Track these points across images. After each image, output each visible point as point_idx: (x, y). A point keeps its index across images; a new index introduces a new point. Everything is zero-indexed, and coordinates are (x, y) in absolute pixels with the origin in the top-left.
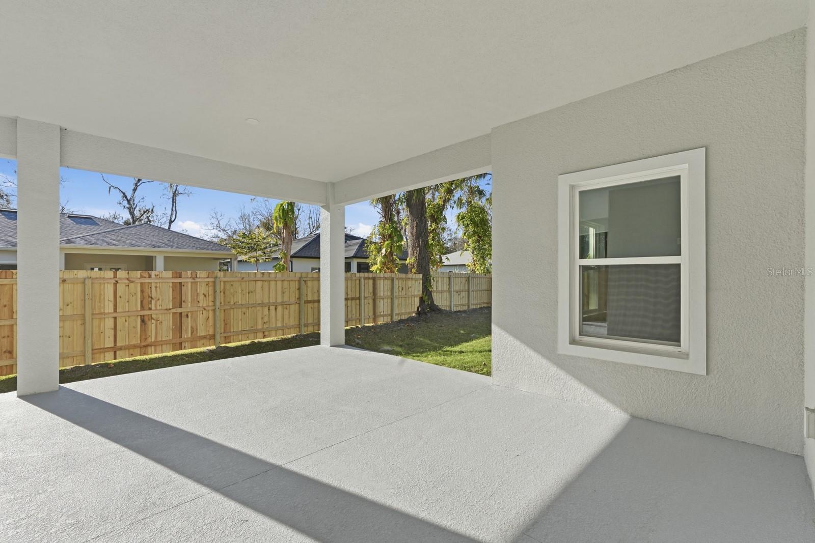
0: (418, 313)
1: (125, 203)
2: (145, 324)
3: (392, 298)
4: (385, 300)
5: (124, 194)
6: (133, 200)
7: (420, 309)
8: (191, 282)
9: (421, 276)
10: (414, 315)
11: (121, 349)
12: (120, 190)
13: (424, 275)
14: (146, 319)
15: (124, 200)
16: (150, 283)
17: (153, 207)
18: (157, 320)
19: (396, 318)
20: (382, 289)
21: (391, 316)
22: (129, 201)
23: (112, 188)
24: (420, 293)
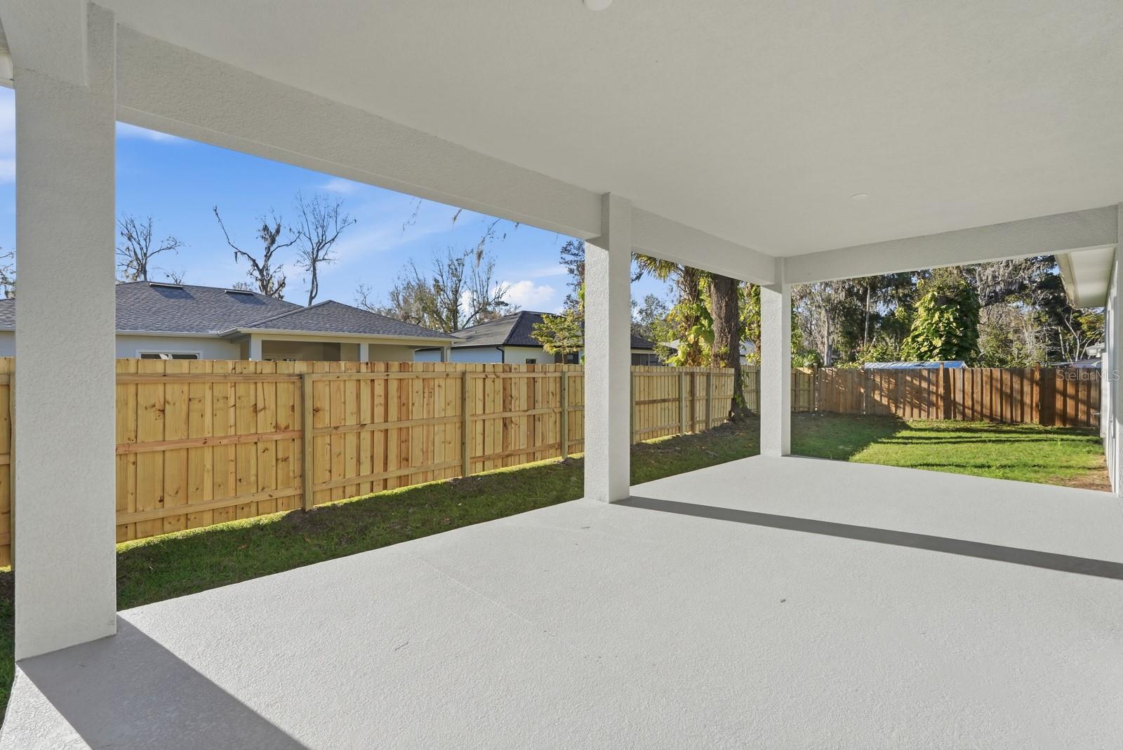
0: (731, 419)
1: (257, 273)
2: (507, 428)
3: (707, 400)
4: (701, 402)
5: (254, 261)
6: (267, 269)
7: (733, 414)
8: (542, 378)
9: (732, 371)
10: (725, 421)
11: (489, 458)
12: (249, 256)
13: (736, 369)
14: (507, 422)
15: (255, 269)
16: (511, 378)
17: (285, 278)
18: (517, 424)
19: (711, 426)
20: (698, 388)
21: (706, 423)
22: (261, 271)
23: (239, 254)
24: (732, 392)
